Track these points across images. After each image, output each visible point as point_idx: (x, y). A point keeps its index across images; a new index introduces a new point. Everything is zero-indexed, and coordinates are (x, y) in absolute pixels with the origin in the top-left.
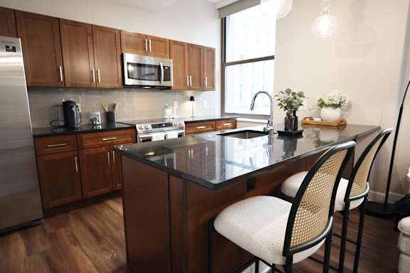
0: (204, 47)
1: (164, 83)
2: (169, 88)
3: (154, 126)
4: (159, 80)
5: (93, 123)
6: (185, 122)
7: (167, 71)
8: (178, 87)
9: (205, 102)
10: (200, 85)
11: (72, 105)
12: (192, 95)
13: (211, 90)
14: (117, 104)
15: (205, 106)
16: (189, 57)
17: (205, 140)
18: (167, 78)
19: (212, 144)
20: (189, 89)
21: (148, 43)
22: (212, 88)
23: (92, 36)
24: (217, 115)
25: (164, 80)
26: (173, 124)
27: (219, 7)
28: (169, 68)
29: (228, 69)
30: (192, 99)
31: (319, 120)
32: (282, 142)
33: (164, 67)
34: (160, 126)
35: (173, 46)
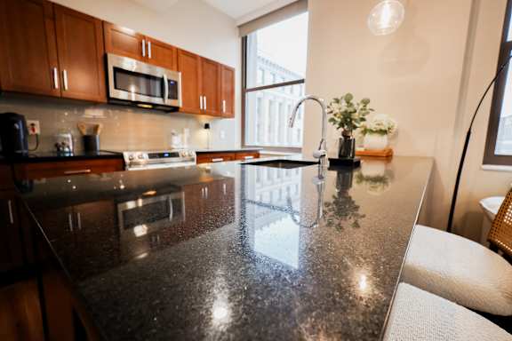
0: (221, 65)
1: (168, 102)
2: (175, 109)
3: (151, 156)
4: (162, 96)
5: (59, 150)
6: (198, 153)
7: (173, 86)
8: (188, 109)
9: (223, 133)
10: (217, 110)
11: (15, 118)
12: (207, 122)
13: (229, 117)
14: (101, 126)
15: (223, 136)
16: (203, 74)
17: (221, 176)
18: (174, 96)
19: (230, 181)
20: (203, 112)
21: (146, 46)
22: (231, 115)
23: (54, 19)
24: (237, 147)
25: (169, 98)
26: (180, 155)
27: (239, 24)
28: (176, 83)
29: (249, 95)
30: (207, 126)
31: (362, 149)
32: (334, 174)
33: (169, 81)
34: (162, 155)
35: (182, 57)
